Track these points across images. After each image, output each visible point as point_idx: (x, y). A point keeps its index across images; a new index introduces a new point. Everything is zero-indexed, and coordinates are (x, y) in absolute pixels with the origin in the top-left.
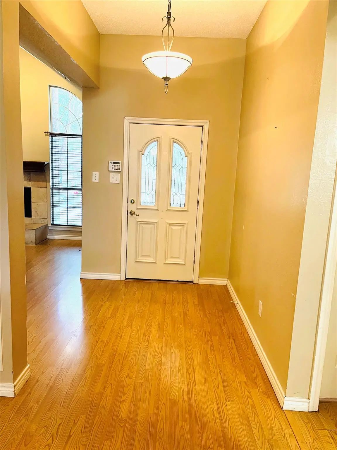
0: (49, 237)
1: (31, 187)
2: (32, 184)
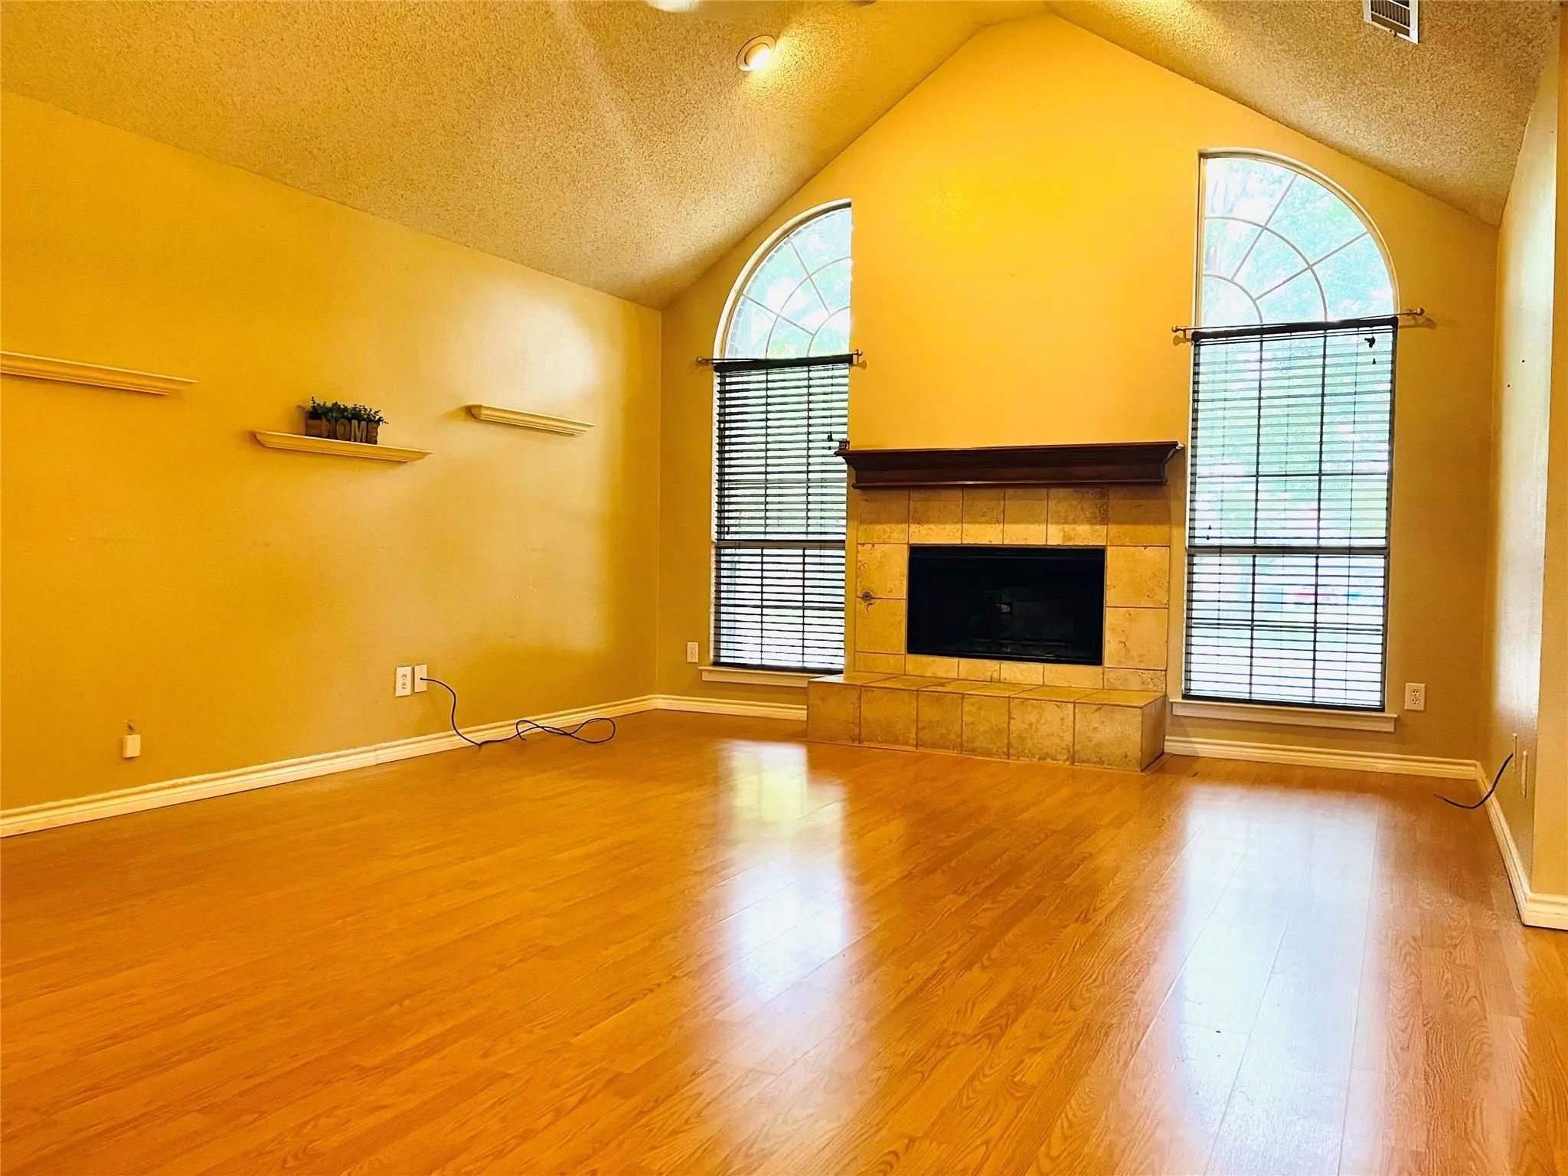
0: (1174, 745)
1: (1105, 546)
2: (1111, 535)
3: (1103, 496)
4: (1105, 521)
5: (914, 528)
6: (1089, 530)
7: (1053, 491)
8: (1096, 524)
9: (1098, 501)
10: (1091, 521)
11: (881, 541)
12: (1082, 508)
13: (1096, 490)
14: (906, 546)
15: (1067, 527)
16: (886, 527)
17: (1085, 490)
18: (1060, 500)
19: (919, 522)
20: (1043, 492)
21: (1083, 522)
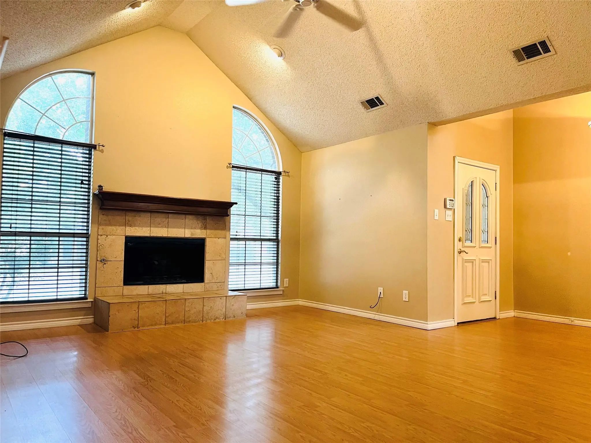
1: (205, 238)
2: (207, 234)
3: (205, 219)
4: (205, 228)
5: (128, 228)
6: (200, 232)
7: (187, 216)
8: (203, 229)
9: (203, 221)
10: (201, 228)
11: (111, 234)
12: (198, 223)
13: (202, 217)
14: (124, 237)
15: (192, 230)
16: (114, 228)
17: (199, 216)
18: (190, 220)
19: (131, 226)
20: (183, 216)
21: (198, 229)
